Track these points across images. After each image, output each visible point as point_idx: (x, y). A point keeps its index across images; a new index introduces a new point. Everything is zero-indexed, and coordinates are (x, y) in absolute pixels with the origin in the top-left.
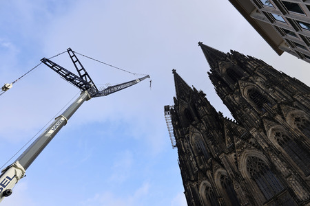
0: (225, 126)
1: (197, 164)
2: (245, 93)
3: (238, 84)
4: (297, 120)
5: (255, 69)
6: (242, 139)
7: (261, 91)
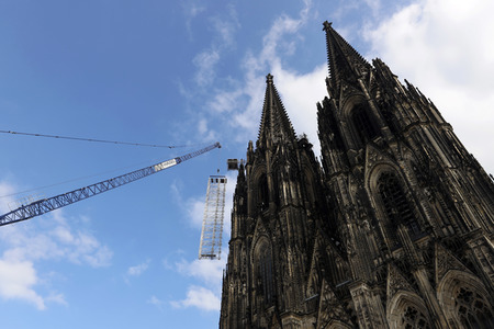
0: (316, 245)
1: (249, 308)
2: (374, 180)
3: (364, 154)
4: (465, 295)
5: (407, 128)
6: (338, 293)
7: (406, 189)
